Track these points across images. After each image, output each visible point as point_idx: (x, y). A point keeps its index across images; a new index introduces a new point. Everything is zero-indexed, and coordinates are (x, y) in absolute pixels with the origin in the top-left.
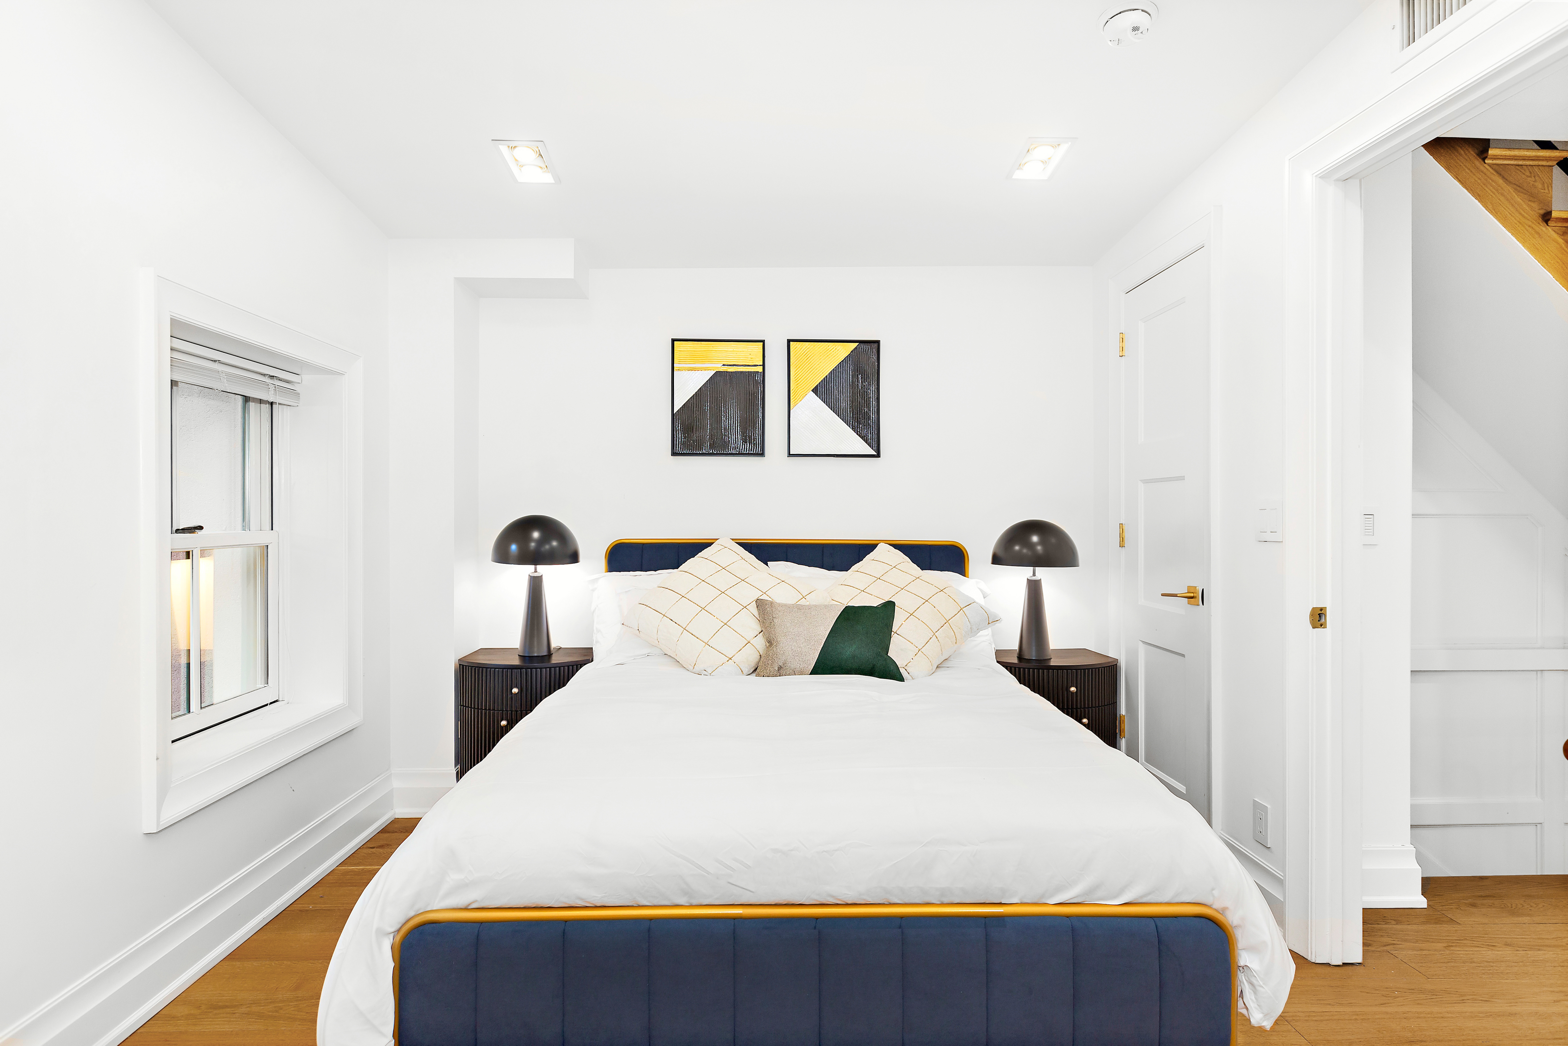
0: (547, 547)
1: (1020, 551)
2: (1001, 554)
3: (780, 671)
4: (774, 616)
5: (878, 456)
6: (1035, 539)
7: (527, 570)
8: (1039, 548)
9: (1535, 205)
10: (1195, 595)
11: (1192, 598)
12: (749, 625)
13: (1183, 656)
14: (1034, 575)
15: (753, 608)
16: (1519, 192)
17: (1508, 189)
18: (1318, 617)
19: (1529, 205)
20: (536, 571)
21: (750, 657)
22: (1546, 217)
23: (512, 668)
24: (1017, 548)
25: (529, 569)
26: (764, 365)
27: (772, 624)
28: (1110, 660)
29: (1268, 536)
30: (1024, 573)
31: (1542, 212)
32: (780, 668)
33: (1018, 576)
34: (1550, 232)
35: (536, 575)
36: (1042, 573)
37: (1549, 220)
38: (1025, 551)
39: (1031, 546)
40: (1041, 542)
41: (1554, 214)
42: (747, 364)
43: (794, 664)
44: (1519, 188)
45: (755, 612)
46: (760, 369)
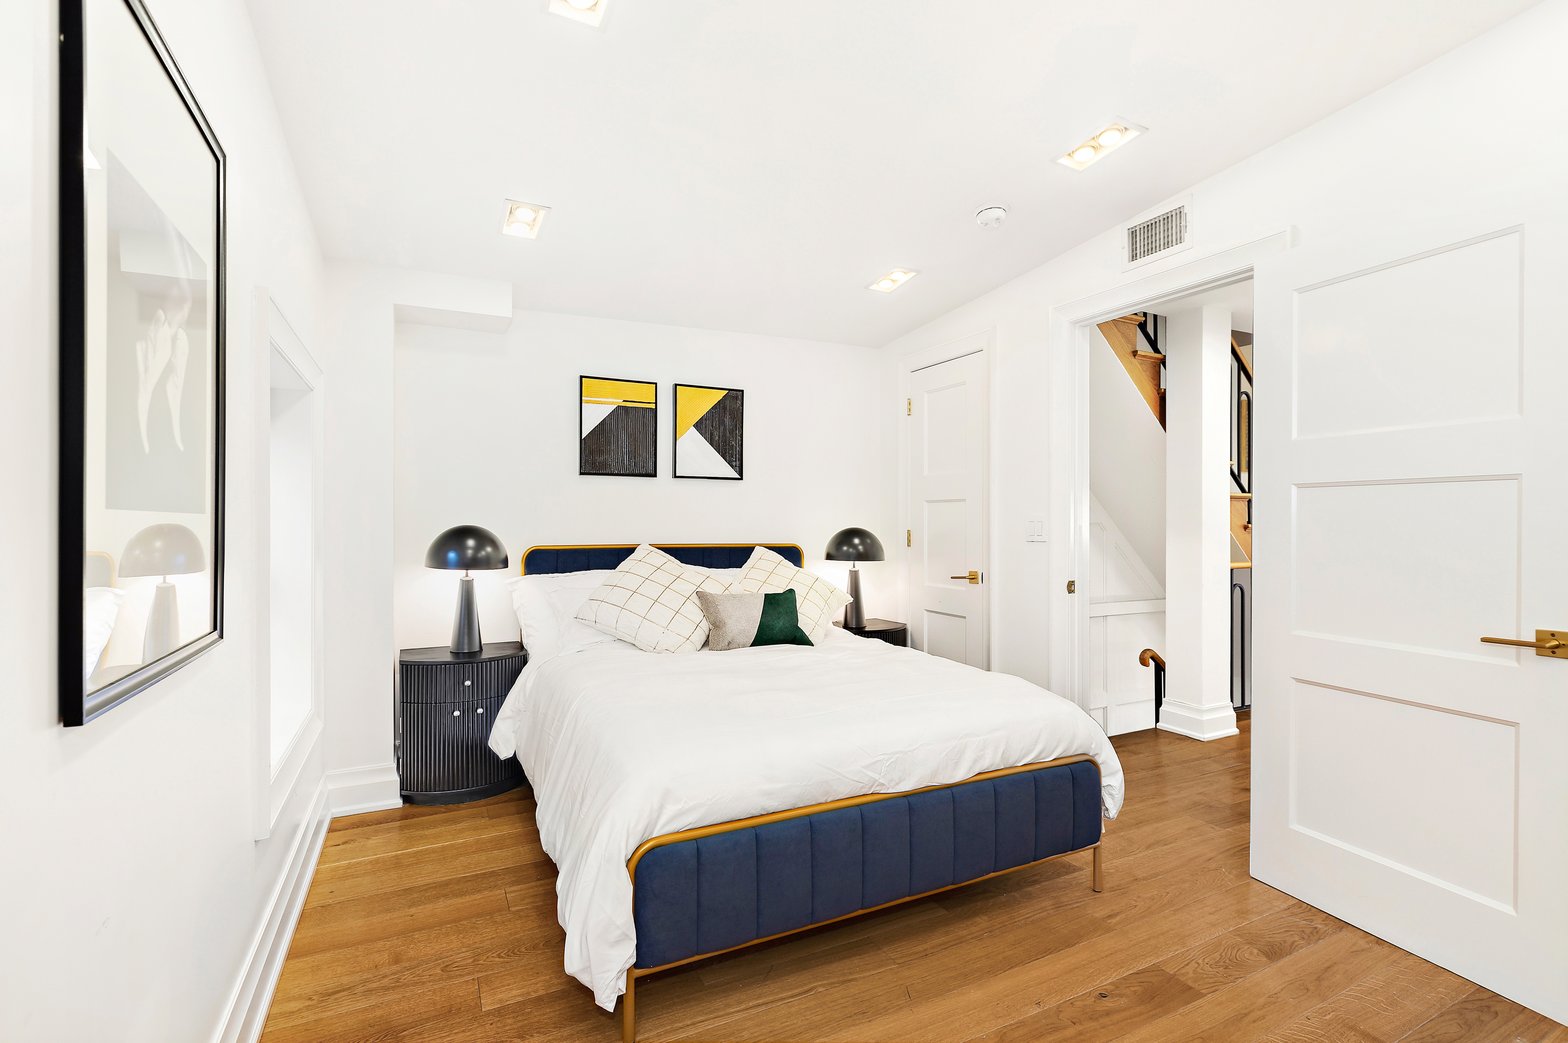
0: (483, 553)
1: (847, 551)
2: (833, 552)
3: (729, 646)
4: (717, 604)
5: (741, 479)
6: (856, 541)
7: (459, 575)
8: (860, 547)
9: (1130, 346)
10: (976, 577)
11: (973, 579)
12: (694, 612)
13: (965, 617)
14: (854, 567)
15: (695, 597)
16: (1124, 337)
17: (1119, 334)
18: (1071, 587)
19: (1127, 346)
20: (467, 576)
21: (700, 637)
22: (1135, 353)
23: (446, 664)
24: (845, 548)
25: (461, 573)
26: (656, 403)
27: (717, 610)
28: (899, 626)
29: (1036, 538)
30: (847, 565)
31: (1132, 350)
32: (729, 643)
33: (843, 568)
34: (1135, 361)
35: (467, 579)
36: (860, 565)
37: (1136, 355)
38: (851, 550)
39: (855, 547)
40: (862, 543)
41: (1139, 353)
42: (643, 401)
43: (741, 639)
44: (1123, 335)
45: (697, 601)
46: (653, 406)
